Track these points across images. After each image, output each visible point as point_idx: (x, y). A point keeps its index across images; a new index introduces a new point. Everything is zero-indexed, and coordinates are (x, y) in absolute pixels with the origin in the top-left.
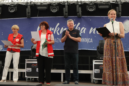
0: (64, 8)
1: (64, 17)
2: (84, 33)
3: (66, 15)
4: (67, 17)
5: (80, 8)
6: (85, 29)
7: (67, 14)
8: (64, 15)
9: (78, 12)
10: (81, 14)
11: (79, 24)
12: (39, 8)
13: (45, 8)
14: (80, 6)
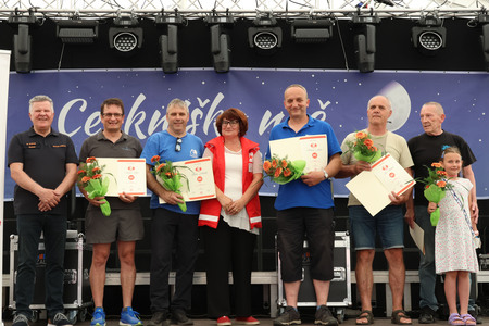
0: (164, 37)
1: (165, 73)
3: (169, 64)
4: (174, 70)
5: (224, 36)
7: (174, 58)
8: (165, 61)
9: (218, 53)
10: (226, 59)
11: (220, 97)
12: (63, 33)
13: (89, 33)
14: (225, 27)
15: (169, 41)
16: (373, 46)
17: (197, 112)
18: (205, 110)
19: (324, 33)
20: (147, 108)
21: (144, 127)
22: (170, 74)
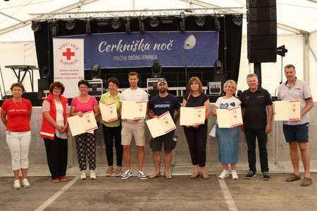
0: (126, 24)
1: (127, 33)
2: (148, 49)
4: (129, 32)
5: (143, 23)
6: (149, 45)
7: (129, 29)
8: (127, 30)
9: (141, 28)
10: (144, 29)
11: (143, 40)
12: (99, 24)
13: (106, 24)
14: (143, 21)
15: (128, 25)
16: (184, 25)
17: (136, 44)
18: (139, 44)
19: (171, 22)
20: (122, 43)
21: (122, 49)
22: (129, 34)
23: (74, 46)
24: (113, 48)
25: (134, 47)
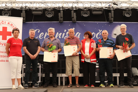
0: (59, 13)
1: (60, 23)
2: (79, 37)
3: (61, 21)
4: (62, 22)
5: (75, 13)
6: (80, 33)
7: (62, 19)
8: (60, 20)
9: (73, 17)
10: (75, 19)
12: (34, 12)
13: (40, 13)
14: (75, 11)
15: (61, 15)
19: (100, 13)
22: (61, 23)
23: (12, 25)
24: (46, 35)
25: (65, 35)
